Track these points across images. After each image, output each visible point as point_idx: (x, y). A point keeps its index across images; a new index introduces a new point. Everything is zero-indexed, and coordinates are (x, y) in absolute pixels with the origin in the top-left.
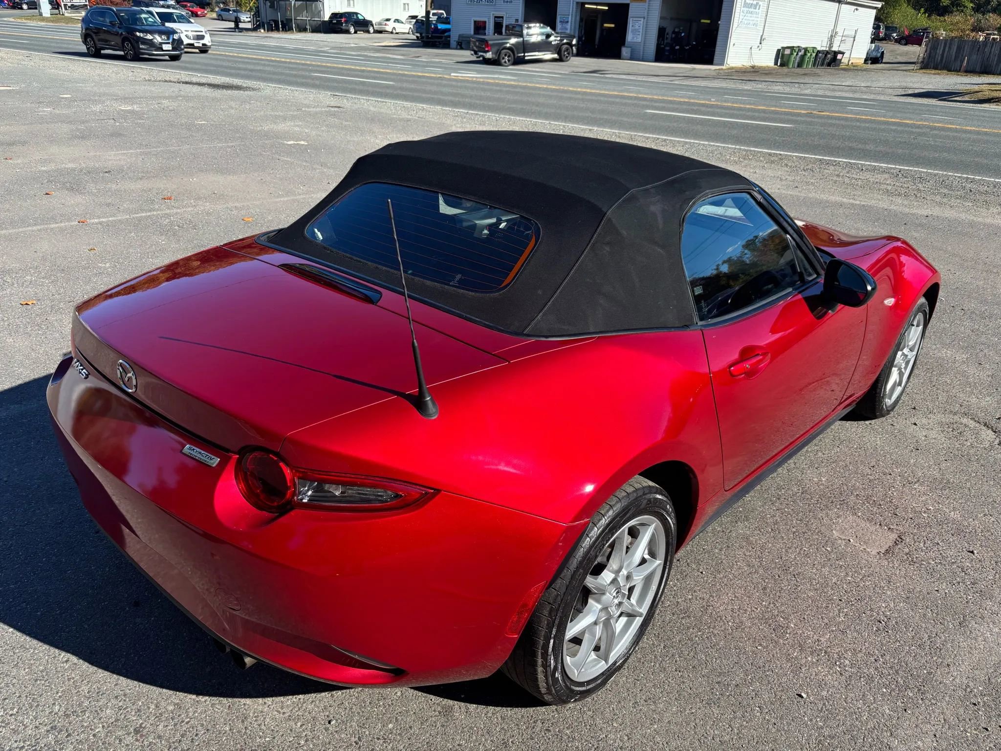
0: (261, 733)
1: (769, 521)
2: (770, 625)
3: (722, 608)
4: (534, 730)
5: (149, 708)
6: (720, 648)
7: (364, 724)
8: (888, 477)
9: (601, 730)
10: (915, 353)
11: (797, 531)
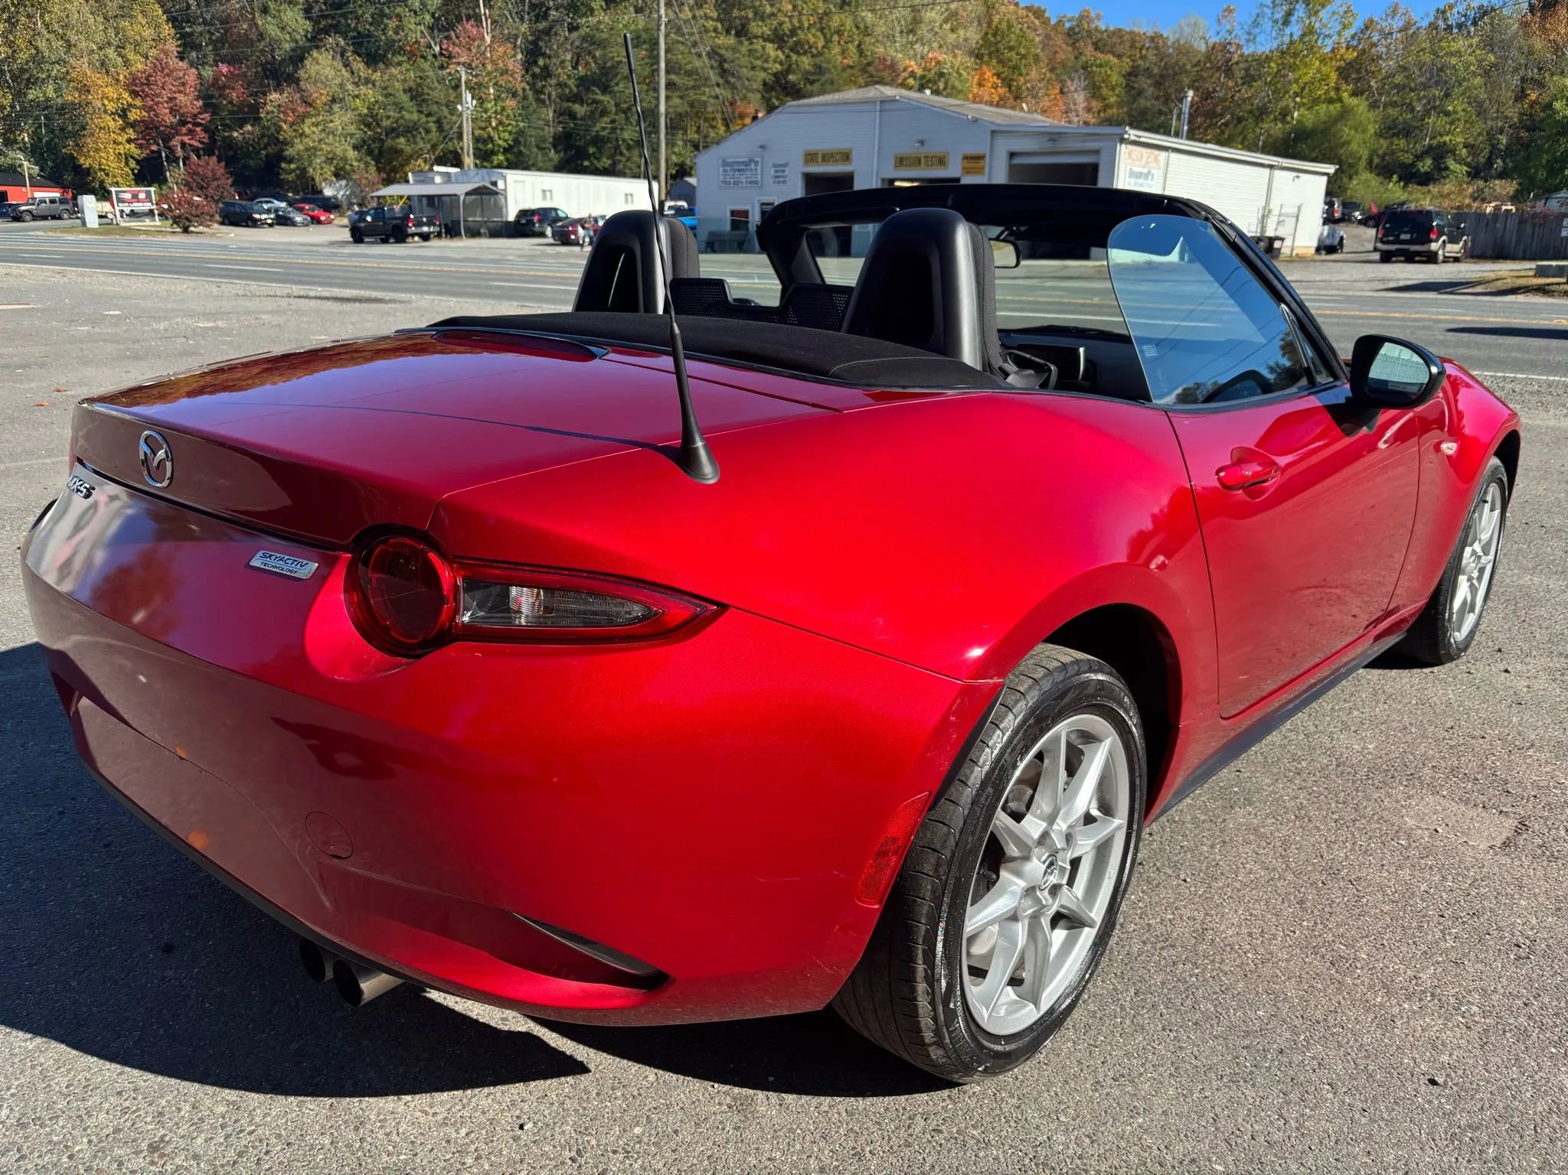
0: (390, 1148)
1: (1290, 805)
2: (1323, 957)
3: (1230, 932)
4: (911, 1130)
5: (179, 1110)
6: (1239, 993)
7: (586, 1129)
8: (1481, 741)
9: (1038, 1128)
10: (1491, 557)
11: (1341, 818)
